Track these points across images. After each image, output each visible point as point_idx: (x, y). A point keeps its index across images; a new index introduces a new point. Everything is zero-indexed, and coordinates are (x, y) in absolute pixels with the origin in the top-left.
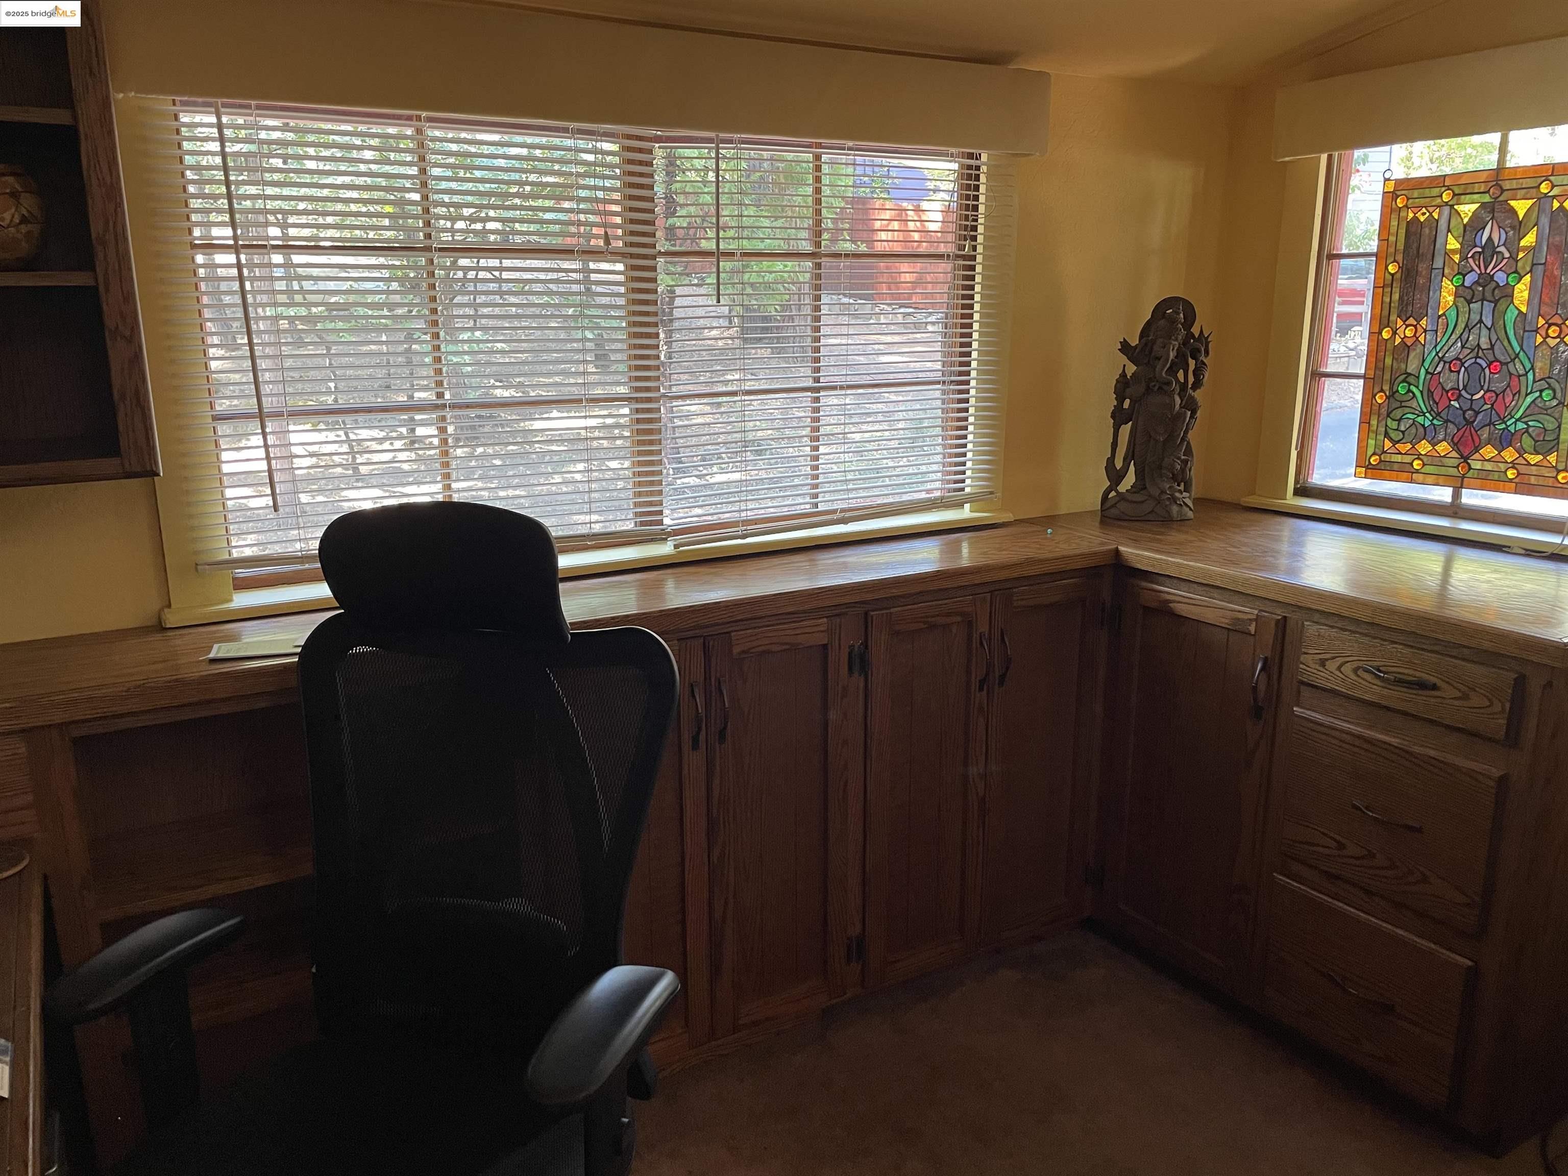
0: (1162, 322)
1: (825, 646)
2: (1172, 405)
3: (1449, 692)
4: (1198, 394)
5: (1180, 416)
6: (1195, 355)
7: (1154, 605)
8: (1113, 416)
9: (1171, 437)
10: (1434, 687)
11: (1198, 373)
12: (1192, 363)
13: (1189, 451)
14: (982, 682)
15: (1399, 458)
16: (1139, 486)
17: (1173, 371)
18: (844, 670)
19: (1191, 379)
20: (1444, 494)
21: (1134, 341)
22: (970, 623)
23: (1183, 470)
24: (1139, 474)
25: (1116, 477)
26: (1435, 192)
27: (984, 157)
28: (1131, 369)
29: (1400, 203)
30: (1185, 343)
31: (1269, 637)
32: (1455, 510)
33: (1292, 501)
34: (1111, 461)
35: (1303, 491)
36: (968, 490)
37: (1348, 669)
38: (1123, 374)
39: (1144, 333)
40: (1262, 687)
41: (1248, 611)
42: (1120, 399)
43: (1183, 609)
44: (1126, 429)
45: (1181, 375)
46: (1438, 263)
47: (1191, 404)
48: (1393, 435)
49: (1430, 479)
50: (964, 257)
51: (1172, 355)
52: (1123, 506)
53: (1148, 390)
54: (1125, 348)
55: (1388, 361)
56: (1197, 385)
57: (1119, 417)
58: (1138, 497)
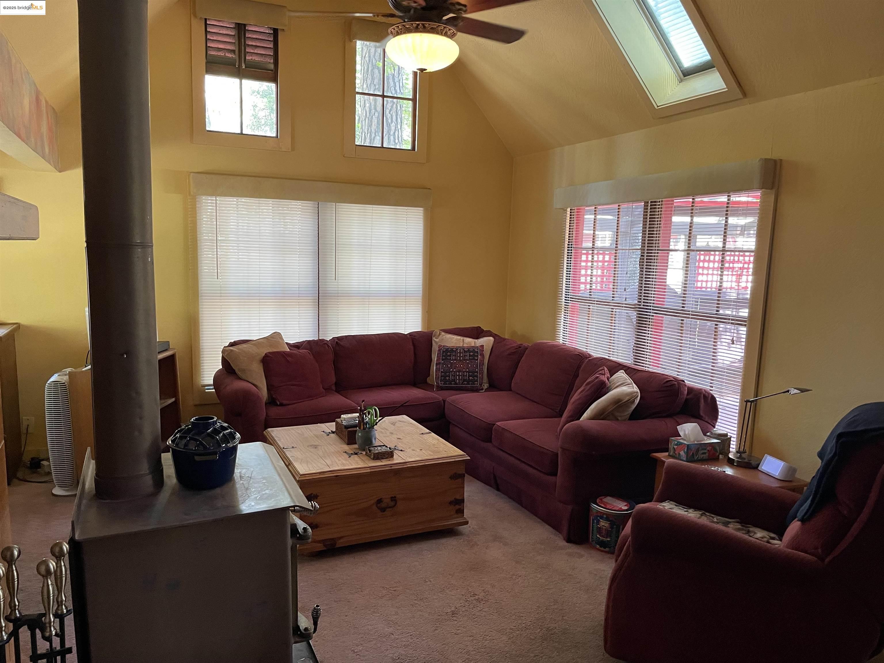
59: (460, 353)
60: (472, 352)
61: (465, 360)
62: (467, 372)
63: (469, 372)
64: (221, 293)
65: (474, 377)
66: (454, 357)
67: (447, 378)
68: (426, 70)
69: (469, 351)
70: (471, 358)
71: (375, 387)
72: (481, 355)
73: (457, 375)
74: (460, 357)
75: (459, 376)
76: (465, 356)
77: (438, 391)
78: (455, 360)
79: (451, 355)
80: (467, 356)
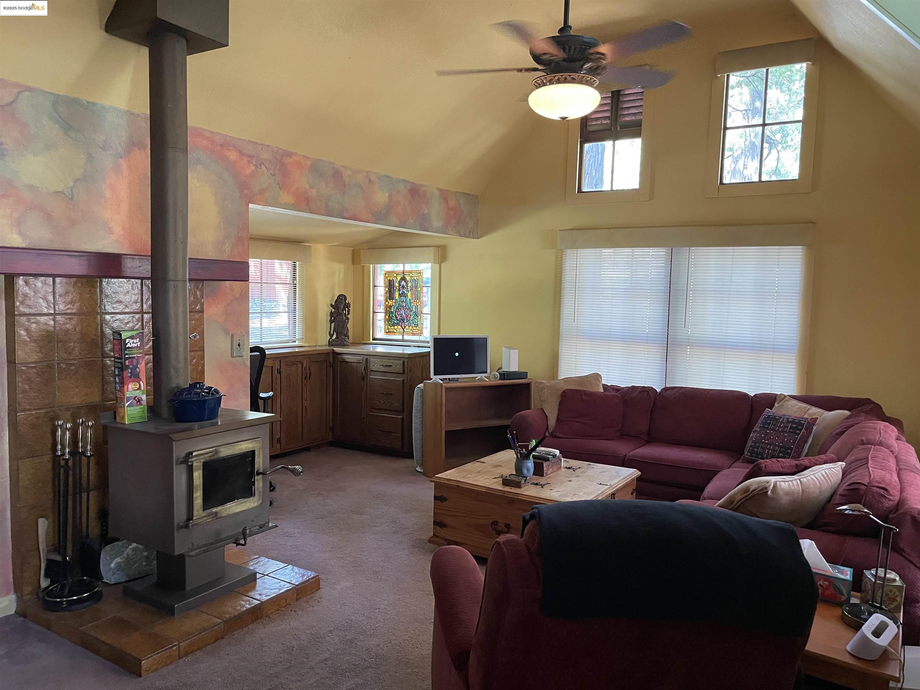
0: (339, 300)
1: (272, 367)
2: (343, 319)
3: (394, 366)
4: (349, 316)
5: (345, 321)
6: (347, 307)
7: (342, 360)
8: (330, 321)
9: (344, 325)
10: (392, 366)
11: (349, 311)
12: (347, 309)
13: (348, 329)
14: (305, 378)
15: (392, 330)
16: (337, 337)
17: (343, 311)
18: (276, 373)
19: (347, 313)
20: (400, 337)
21: (333, 304)
22: (302, 364)
23: (347, 334)
24: (337, 335)
25: (331, 336)
26: (393, 274)
27: (297, 263)
28: (333, 310)
29: (387, 275)
30: (345, 305)
31: (364, 363)
32: (403, 340)
33: (371, 341)
34: (330, 332)
35: (374, 339)
36: (297, 338)
37: (378, 366)
38: (331, 311)
39: (336, 302)
40: (364, 373)
41: (360, 358)
42: (331, 317)
43: (347, 360)
44: (333, 324)
45: (344, 311)
46: (395, 289)
47: (348, 319)
48: (390, 325)
49: (398, 334)
50: (294, 284)
51: (342, 307)
52: (333, 342)
53: (338, 315)
54: (331, 305)
55: (388, 309)
56: (348, 314)
57: (331, 322)
58: (337, 340)
59: (782, 422)
60: (796, 423)
61: (783, 431)
62: (779, 446)
63: (781, 447)
64: (577, 335)
65: (786, 454)
66: (773, 426)
67: (755, 450)
68: (568, 118)
69: (793, 422)
70: (792, 430)
71: (686, 445)
72: (807, 429)
73: (767, 448)
74: (779, 427)
75: (769, 449)
76: (785, 427)
77: (743, 462)
78: (773, 430)
79: (771, 423)
80: (788, 427)
